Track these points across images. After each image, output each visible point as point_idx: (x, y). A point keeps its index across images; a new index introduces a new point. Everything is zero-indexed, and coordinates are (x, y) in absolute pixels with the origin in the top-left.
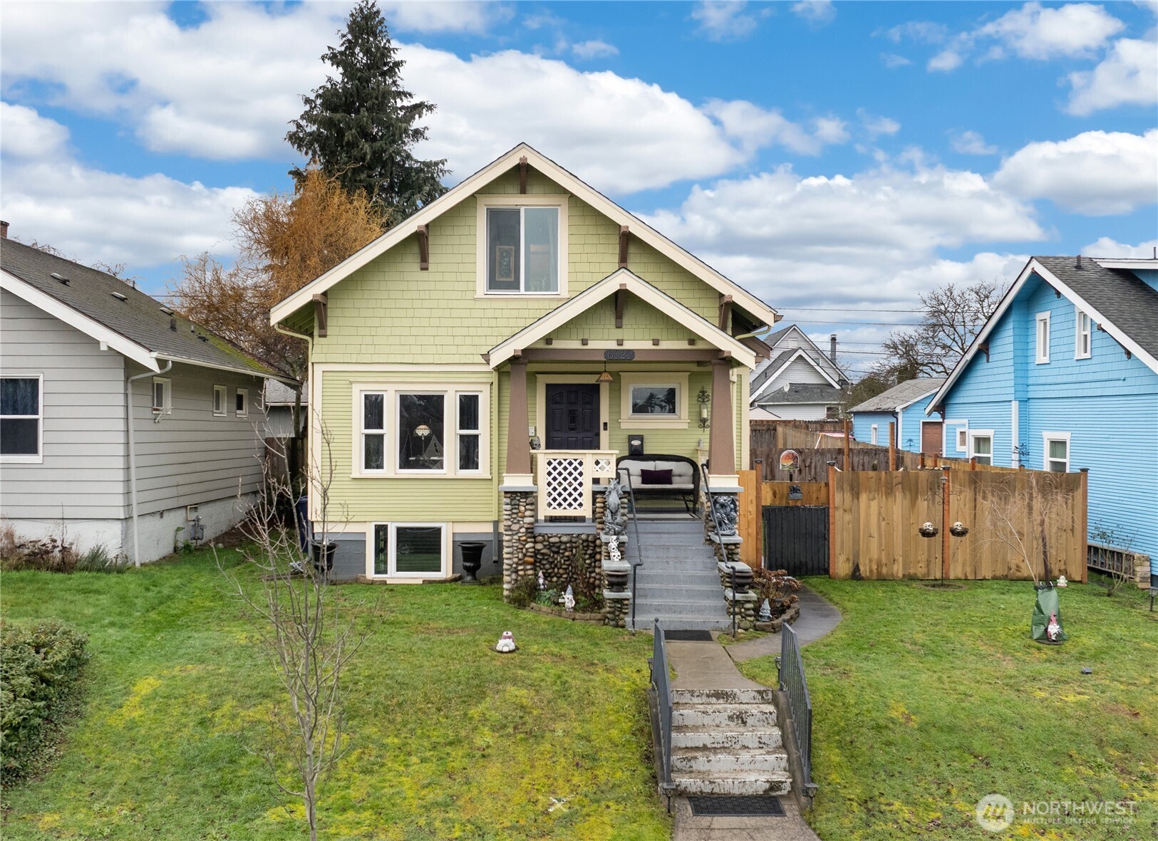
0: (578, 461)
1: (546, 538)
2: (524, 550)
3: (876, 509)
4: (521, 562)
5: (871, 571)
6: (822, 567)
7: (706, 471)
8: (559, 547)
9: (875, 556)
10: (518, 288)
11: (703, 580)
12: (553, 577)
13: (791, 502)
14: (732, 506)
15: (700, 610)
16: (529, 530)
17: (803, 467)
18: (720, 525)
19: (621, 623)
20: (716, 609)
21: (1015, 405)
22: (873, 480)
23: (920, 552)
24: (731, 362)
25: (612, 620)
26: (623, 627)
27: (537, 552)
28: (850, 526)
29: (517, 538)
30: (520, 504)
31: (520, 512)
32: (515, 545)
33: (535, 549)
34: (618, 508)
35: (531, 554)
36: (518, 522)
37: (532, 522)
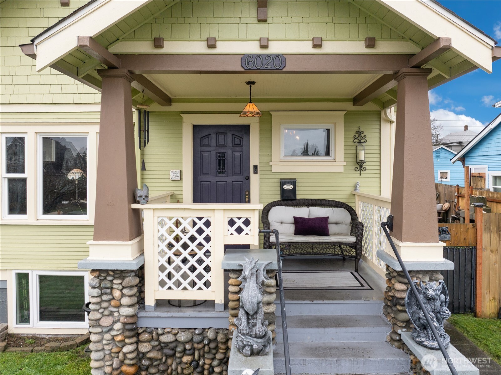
2: (121, 356)
4: (116, 372)
14: (443, 297)
16: (127, 327)
29: (110, 338)
30: (114, 286)
31: (113, 298)
32: (106, 347)
33: (139, 353)
34: (258, 308)
35: (132, 362)
36: (111, 314)
37: (131, 314)
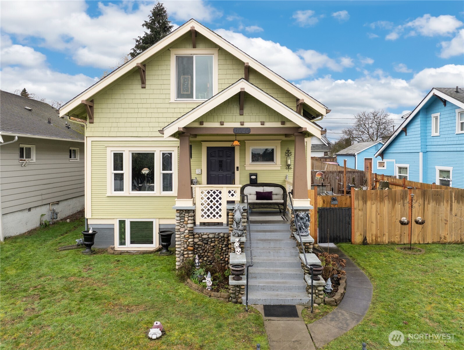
0: (219, 191)
1: (200, 235)
2: (188, 243)
3: (375, 209)
4: (185, 250)
5: (372, 240)
6: (347, 238)
7: (291, 196)
8: (208, 241)
9: (374, 233)
10: (192, 97)
11: (291, 265)
12: (204, 257)
13: (332, 206)
14: (307, 218)
15: (290, 289)
16: (190, 232)
17: (325, 178)
18: (300, 229)
19: (239, 300)
20: (299, 288)
21: (421, 154)
22: (374, 194)
23: (397, 230)
24: (306, 134)
25: (234, 298)
26: (241, 303)
27: (195, 244)
28: (362, 217)
29: (184, 236)
30: (185, 216)
31: (185, 221)
32: (182, 240)
33: (194, 242)
34: (240, 221)
35: (192, 245)
36: (184, 227)
37: (192, 227)
